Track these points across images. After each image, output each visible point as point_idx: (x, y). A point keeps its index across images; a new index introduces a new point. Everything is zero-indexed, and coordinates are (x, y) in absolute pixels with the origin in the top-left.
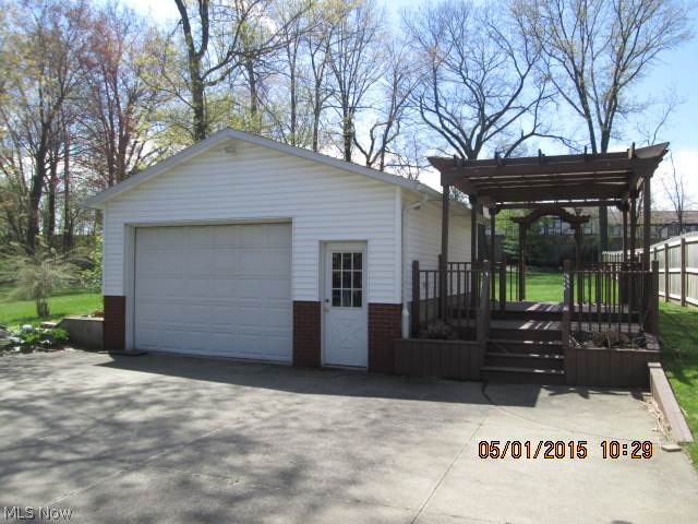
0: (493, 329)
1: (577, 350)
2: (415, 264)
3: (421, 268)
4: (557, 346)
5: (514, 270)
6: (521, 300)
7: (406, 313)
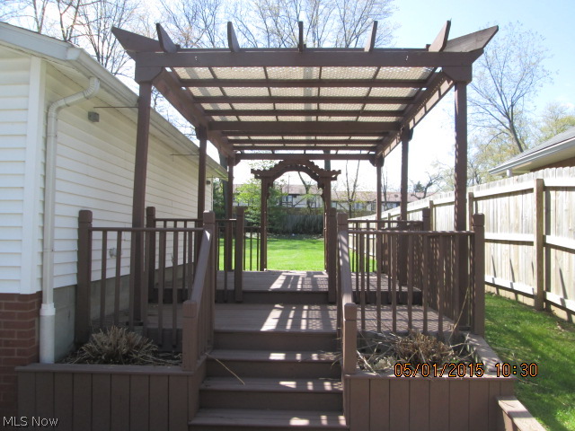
0: (218, 333)
1: (370, 379)
2: (85, 218)
3: (95, 224)
4: (328, 362)
5: (255, 236)
6: (262, 269)
7: (48, 310)
